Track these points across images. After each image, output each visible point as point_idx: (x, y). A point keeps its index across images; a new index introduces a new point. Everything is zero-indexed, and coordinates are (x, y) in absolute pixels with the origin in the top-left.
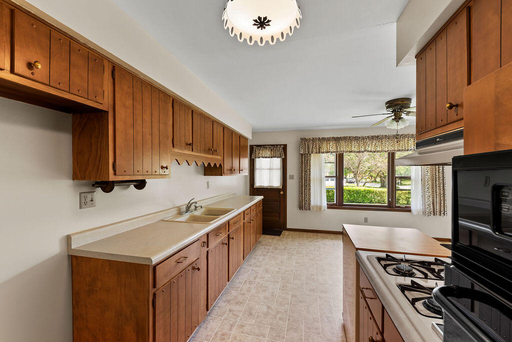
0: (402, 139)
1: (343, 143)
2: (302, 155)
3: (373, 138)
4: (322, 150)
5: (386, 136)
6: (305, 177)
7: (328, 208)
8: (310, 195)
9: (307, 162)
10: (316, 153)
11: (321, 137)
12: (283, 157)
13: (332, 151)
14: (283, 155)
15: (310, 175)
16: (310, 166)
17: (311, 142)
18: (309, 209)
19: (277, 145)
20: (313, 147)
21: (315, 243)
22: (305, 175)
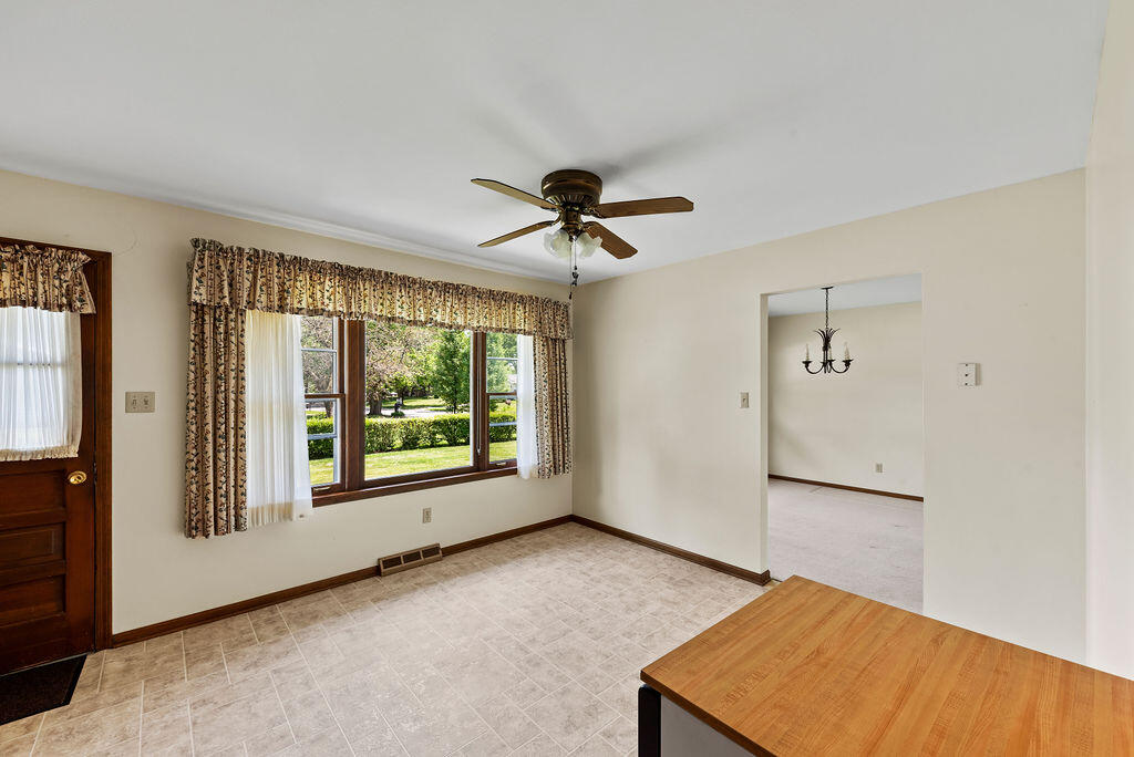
0: (503, 303)
1: (366, 288)
2: (200, 309)
3: (447, 289)
4: (293, 302)
5: (474, 288)
6: (216, 400)
7: (316, 503)
8: (240, 470)
9: (226, 339)
10: (269, 309)
11: (289, 253)
12: (89, 309)
13: (331, 308)
14: (88, 297)
15: (240, 390)
16: (241, 356)
17: (246, 263)
18: (238, 527)
19: (42, 247)
20: (254, 284)
21: (280, 664)
22: (216, 393)
